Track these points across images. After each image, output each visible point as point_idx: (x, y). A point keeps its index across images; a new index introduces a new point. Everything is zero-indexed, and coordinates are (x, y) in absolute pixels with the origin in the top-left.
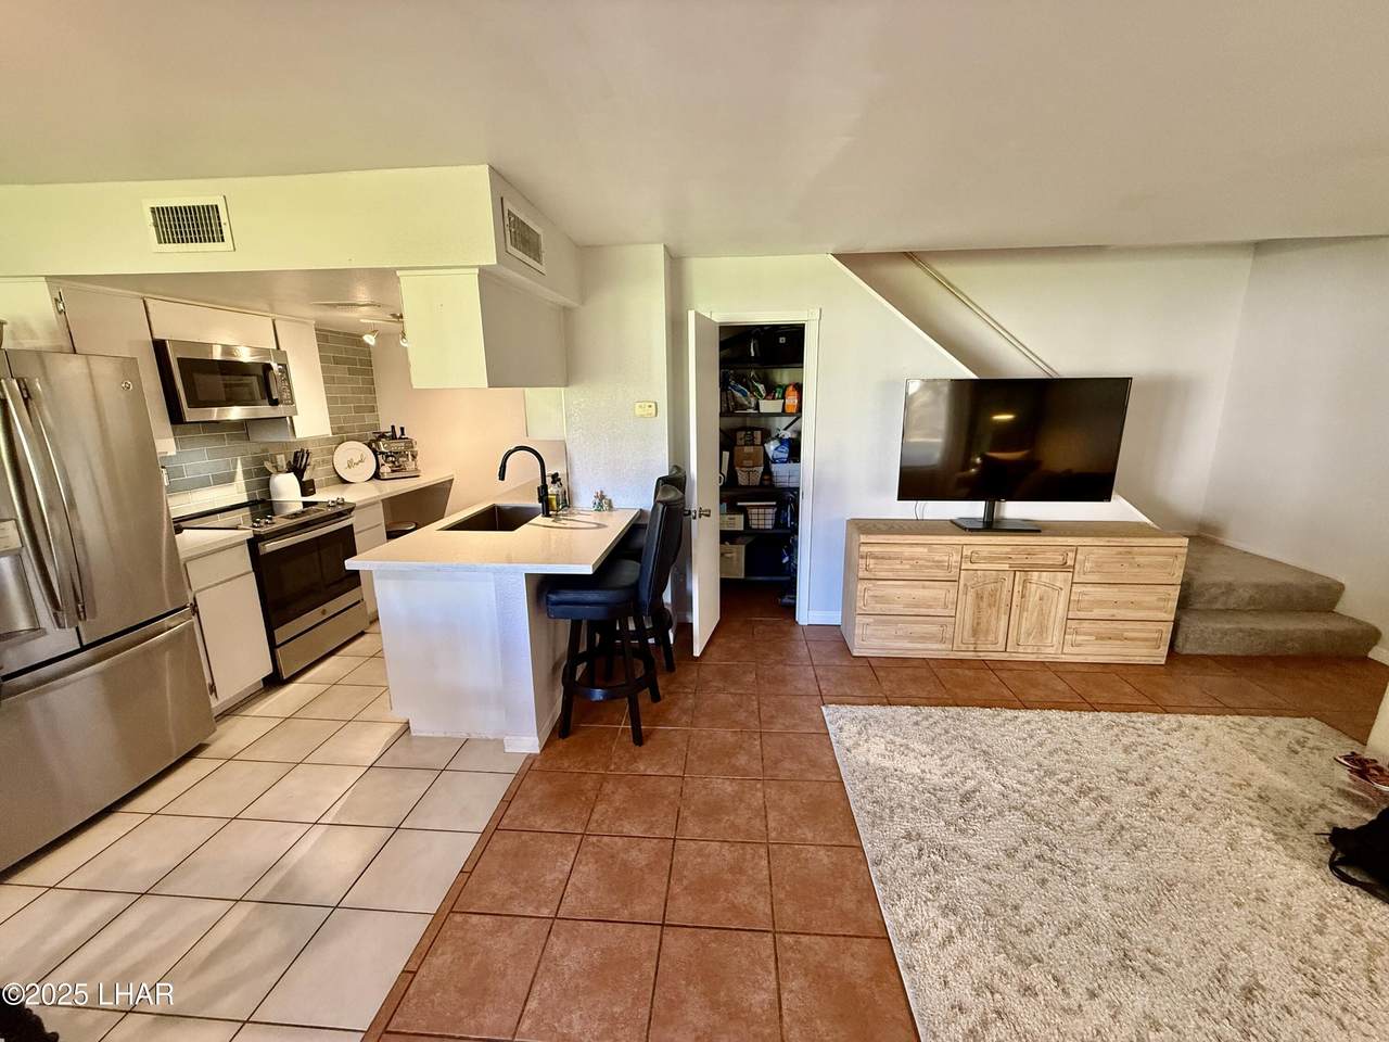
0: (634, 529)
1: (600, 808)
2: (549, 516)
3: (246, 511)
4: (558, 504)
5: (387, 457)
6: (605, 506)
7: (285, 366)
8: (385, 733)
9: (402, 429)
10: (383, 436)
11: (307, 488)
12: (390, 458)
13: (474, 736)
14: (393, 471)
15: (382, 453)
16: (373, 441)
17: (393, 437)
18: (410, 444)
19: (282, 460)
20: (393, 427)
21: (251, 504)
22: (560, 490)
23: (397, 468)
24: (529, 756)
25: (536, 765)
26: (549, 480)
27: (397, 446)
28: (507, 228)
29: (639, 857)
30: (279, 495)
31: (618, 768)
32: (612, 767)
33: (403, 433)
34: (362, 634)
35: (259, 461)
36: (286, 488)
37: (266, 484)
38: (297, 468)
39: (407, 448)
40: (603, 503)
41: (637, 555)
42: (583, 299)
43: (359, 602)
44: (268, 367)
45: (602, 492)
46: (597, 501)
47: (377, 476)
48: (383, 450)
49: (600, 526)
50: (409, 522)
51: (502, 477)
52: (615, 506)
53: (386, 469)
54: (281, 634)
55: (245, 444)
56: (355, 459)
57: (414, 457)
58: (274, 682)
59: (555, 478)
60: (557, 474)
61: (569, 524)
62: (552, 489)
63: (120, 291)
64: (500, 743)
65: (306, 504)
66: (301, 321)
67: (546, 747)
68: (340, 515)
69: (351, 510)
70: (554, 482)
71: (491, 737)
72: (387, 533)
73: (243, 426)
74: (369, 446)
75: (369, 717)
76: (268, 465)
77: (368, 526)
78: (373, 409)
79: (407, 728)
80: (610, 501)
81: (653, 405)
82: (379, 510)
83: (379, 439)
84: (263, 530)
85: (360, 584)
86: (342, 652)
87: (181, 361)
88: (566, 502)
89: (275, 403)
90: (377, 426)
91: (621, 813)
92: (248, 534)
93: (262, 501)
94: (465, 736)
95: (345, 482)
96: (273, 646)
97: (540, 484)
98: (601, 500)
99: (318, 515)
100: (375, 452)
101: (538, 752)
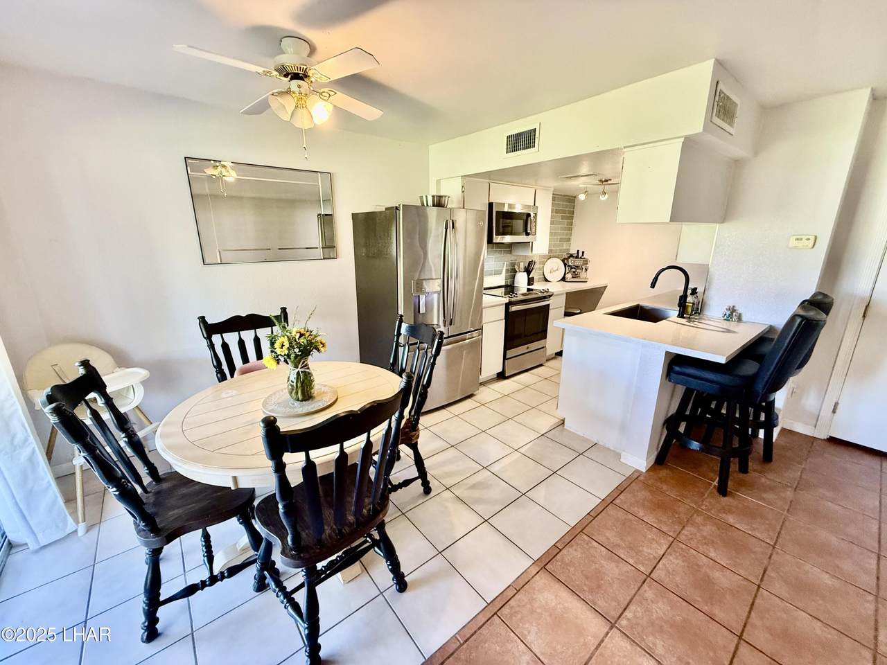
0: (761, 340)
1: (689, 530)
2: (684, 318)
3: (503, 290)
4: (692, 311)
5: (571, 268)
6: (735, 318)
7: (536, 214)
8: (552, 421)
9: (583, 252)
10: (571, 256)
11: (530, 281)
12: (573, 270)
13: (601, 443)
14: (573, 277)
15: (569, 266)
16: (565, 259)
17: (577, 257)
18: (586, 262)
19: (522, 266)
20: (578, 251)
21: (506, 286)
22: (696, 300)
23: (575, 276)
24: (637, 471)
25: (642, 478)
26: (689, 292)
27: (579, 262)
28: (716, 103)
29: (723, 579)
30: (518, 283)
31: (709, 510)
32: (704, 507)
33: (583, 255)
34: (541, 365)
35: (513, 264)
36: (521, 280)
37: (514, 277)
38: (528, 271)
39: (584, 264)
40: (732, 314)
41: (760, 358)
42: (756, 153)
43: (543, 348)
44: (529, 215)
45: (734, 307)
46: (728, 313)
47: (563, 279)
48: (570, 264)
49: (729, 331)
50: (577, 308)
51: (653, 285)
52: (744, 318)
53: (569, 276)
54: (510, 353)
55: (509, 255)
56: (554, 269)
57: (586, 270)
58: (501, 376)
59: (694, 291)
60: (696, 289)
61: (701, 325)
62: (690, 299)
63: (482, 180)
64: (618, 456)
65: (528, 290)
66: (547, 188)
67: (651, 469)
68: (544, 298)
69: (550, 296)
70: (692, 294)
71: (612, 449)
72: (565, 312)
73: (510, 246)
74: (563, 261)
75: (543, 409)
76: (516, 267)
77: (557, 306)
78: (569, 240)
79: (563, 422)
80: (740, 315)
81: (812, 239)
82: (564, 298)
83: (569, 258)
84: (513, 299)
85: (546, 338)
86: (530, 372)
87: (497, 212)
88: (699, 310)
89: (528, 234)
90: (568, 250)
91: (706, 541)
92: (506, 300)
93: (510, 286)
94: (596, 442)
95: (547, 280)
96: (505, 358)
97: (682, 294)
98: (732, 313)
99: (536, 296)
100: (565, 265)
101: (644, 471)
